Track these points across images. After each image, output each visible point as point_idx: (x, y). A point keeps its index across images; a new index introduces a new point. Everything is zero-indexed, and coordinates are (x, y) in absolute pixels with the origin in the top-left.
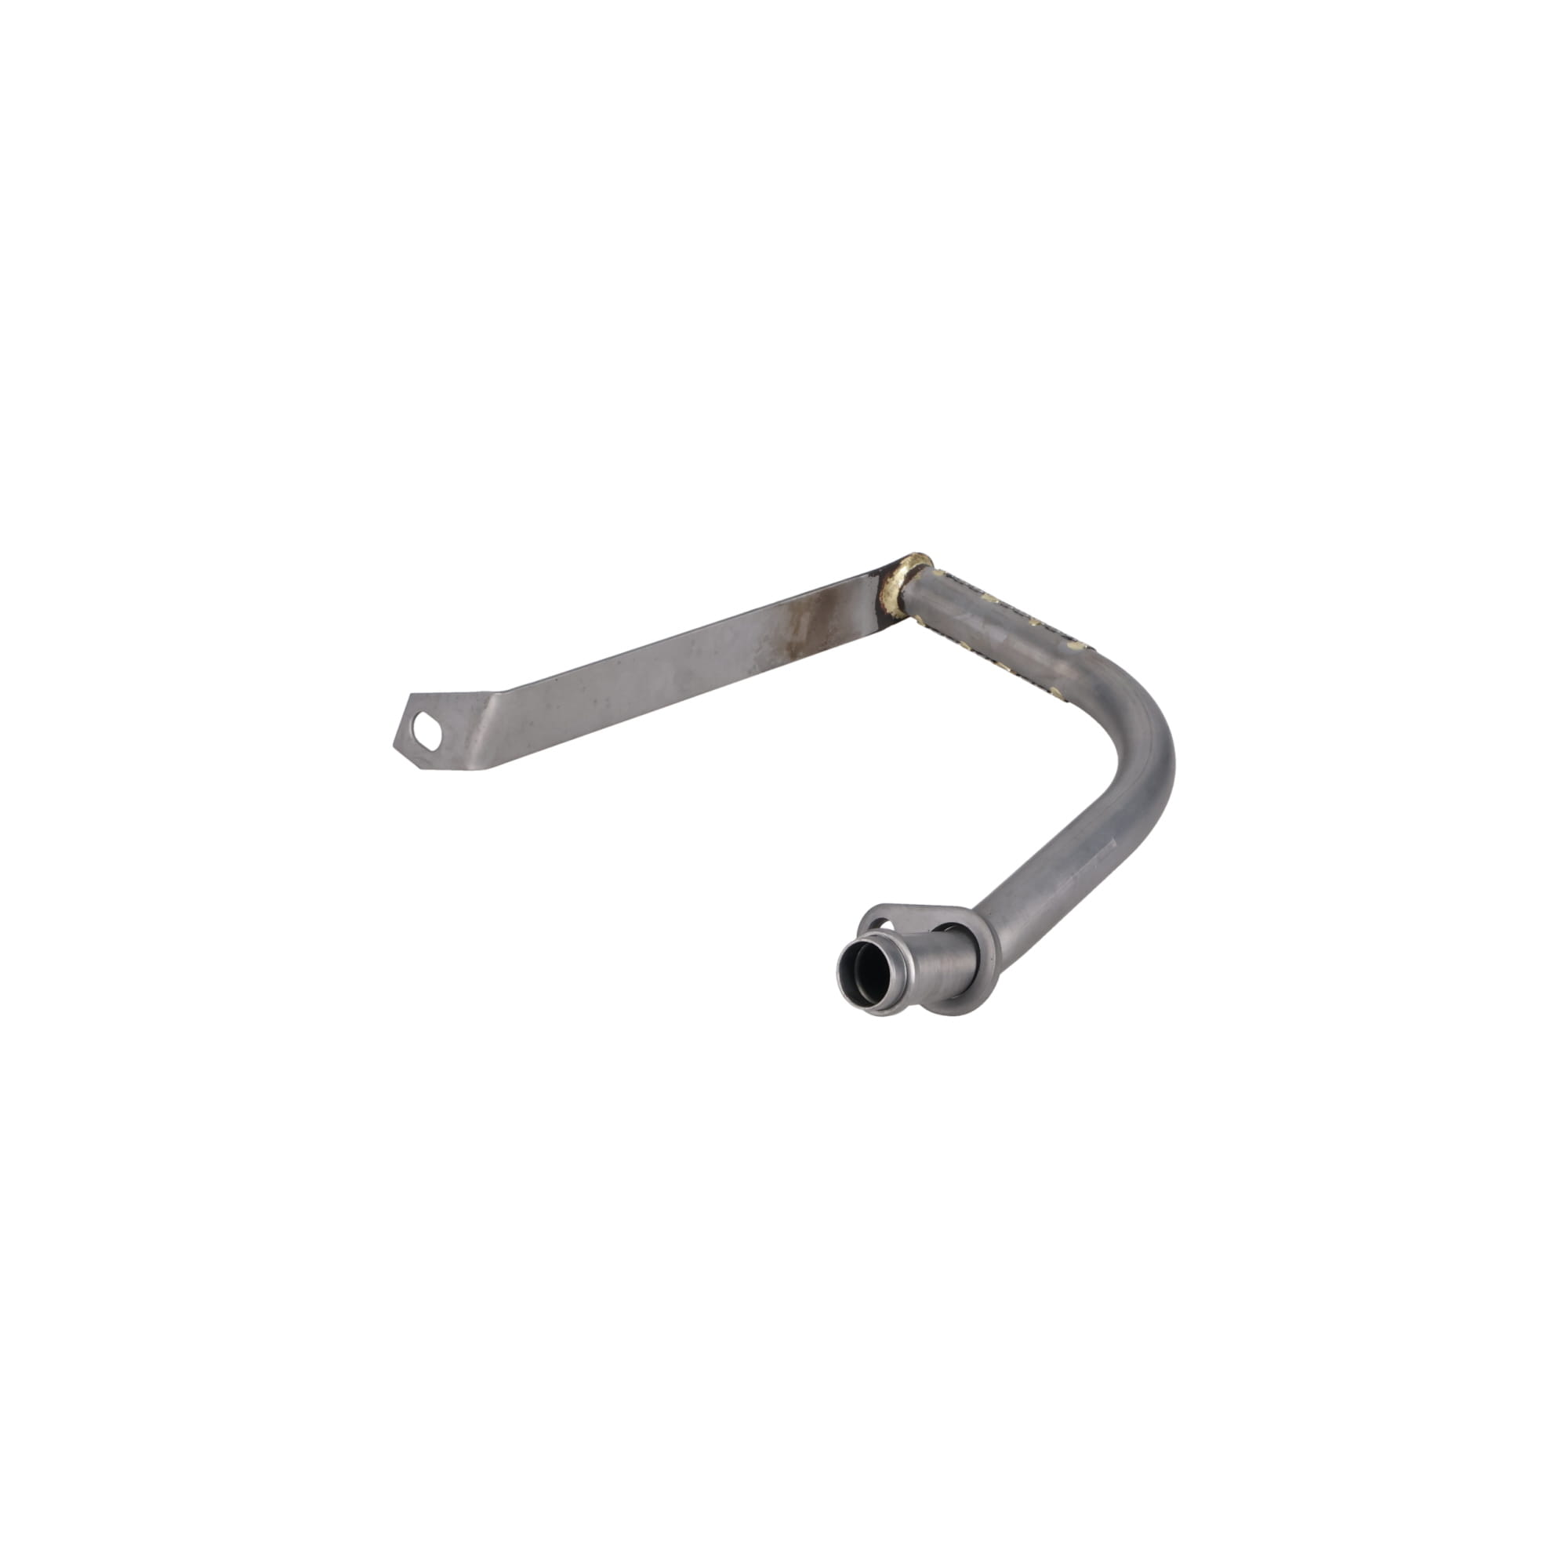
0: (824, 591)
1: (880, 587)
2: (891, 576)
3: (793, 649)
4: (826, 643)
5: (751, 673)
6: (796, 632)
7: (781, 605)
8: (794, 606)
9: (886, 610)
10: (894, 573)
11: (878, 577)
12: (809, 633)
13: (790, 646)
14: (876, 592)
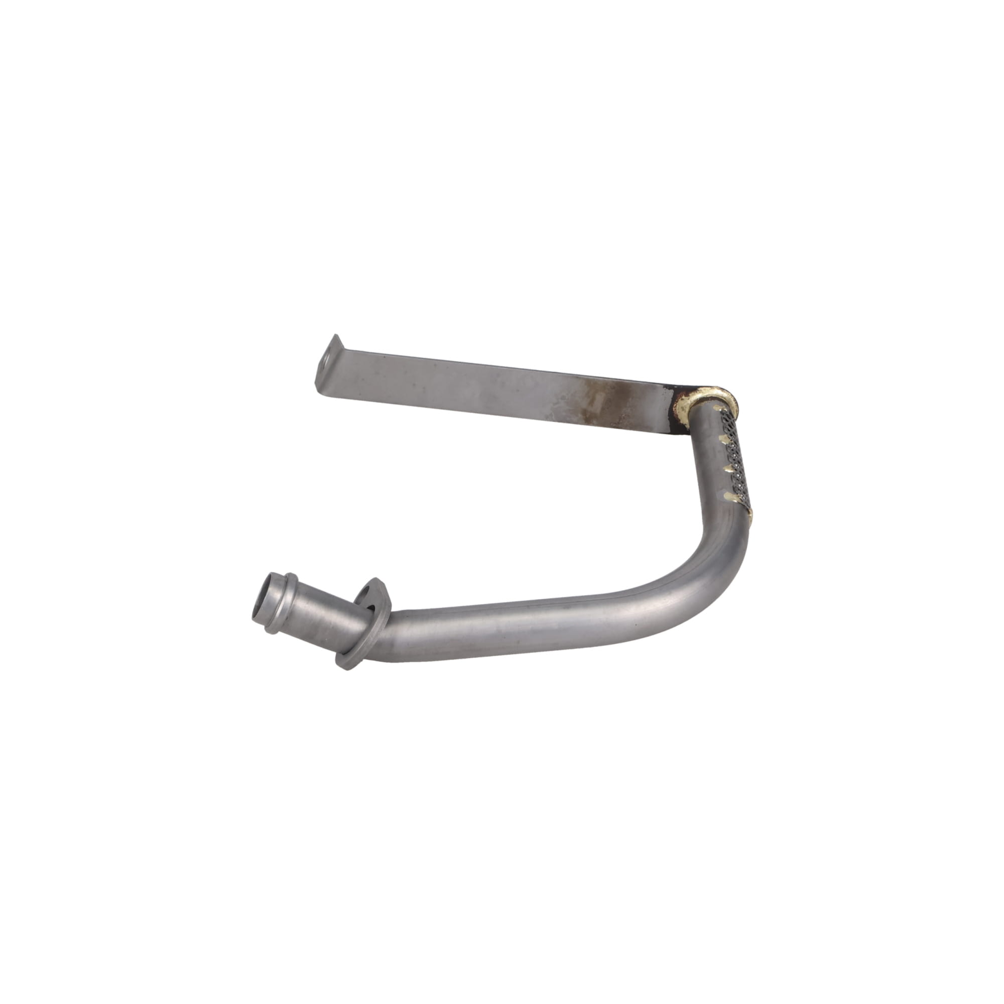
0: (619, 382)
1: (674, 400)
2: (687, 395)
3: (587, 416)
4: (619, 423)
5: (547, 418)
6: (591, 403)
7: (578, 377)
8: (592, 384)
9: (680, 420)
10: (690, 395)
11: (672, 391)
12: (603, 409)
13: (584, 412)
14: (670, 403)
